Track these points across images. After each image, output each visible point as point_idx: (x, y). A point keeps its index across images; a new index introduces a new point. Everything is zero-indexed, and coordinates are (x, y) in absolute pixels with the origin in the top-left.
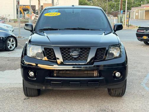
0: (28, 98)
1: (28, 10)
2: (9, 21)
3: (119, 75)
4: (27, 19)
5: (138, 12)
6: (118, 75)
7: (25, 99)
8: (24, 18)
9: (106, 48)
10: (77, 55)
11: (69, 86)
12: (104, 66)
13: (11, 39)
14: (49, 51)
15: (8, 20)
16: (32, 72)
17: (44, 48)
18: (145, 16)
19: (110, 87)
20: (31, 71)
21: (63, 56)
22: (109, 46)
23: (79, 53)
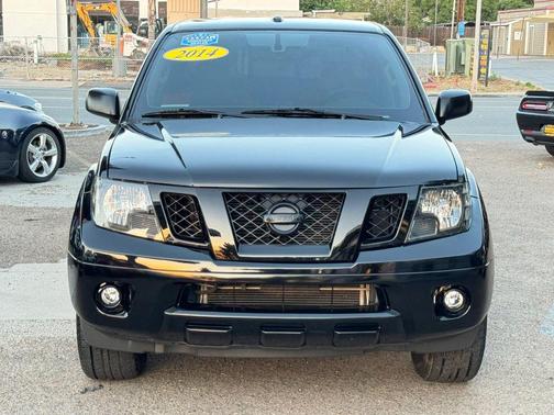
0: (97, 384)
1: (110, 19)
2: (39, 61)
3: (457, 301)
4: (107, 54)
5: (523, 30)
6: (453, 301)
7: (86, 390)
8: (97, 50)
9: (406, 195)
10: (292, 223)
11: (261, 344)
12: (400, 266)
13: (43, 138)
14: (179, 207)
15: (36, 56)
16: (113, 289)
17: (162, 195)
18: (549, 43)
19: (419, 350)
20: (110, 284)
21: (237, 227)
22: (420, 186)
23: (298, 216)
